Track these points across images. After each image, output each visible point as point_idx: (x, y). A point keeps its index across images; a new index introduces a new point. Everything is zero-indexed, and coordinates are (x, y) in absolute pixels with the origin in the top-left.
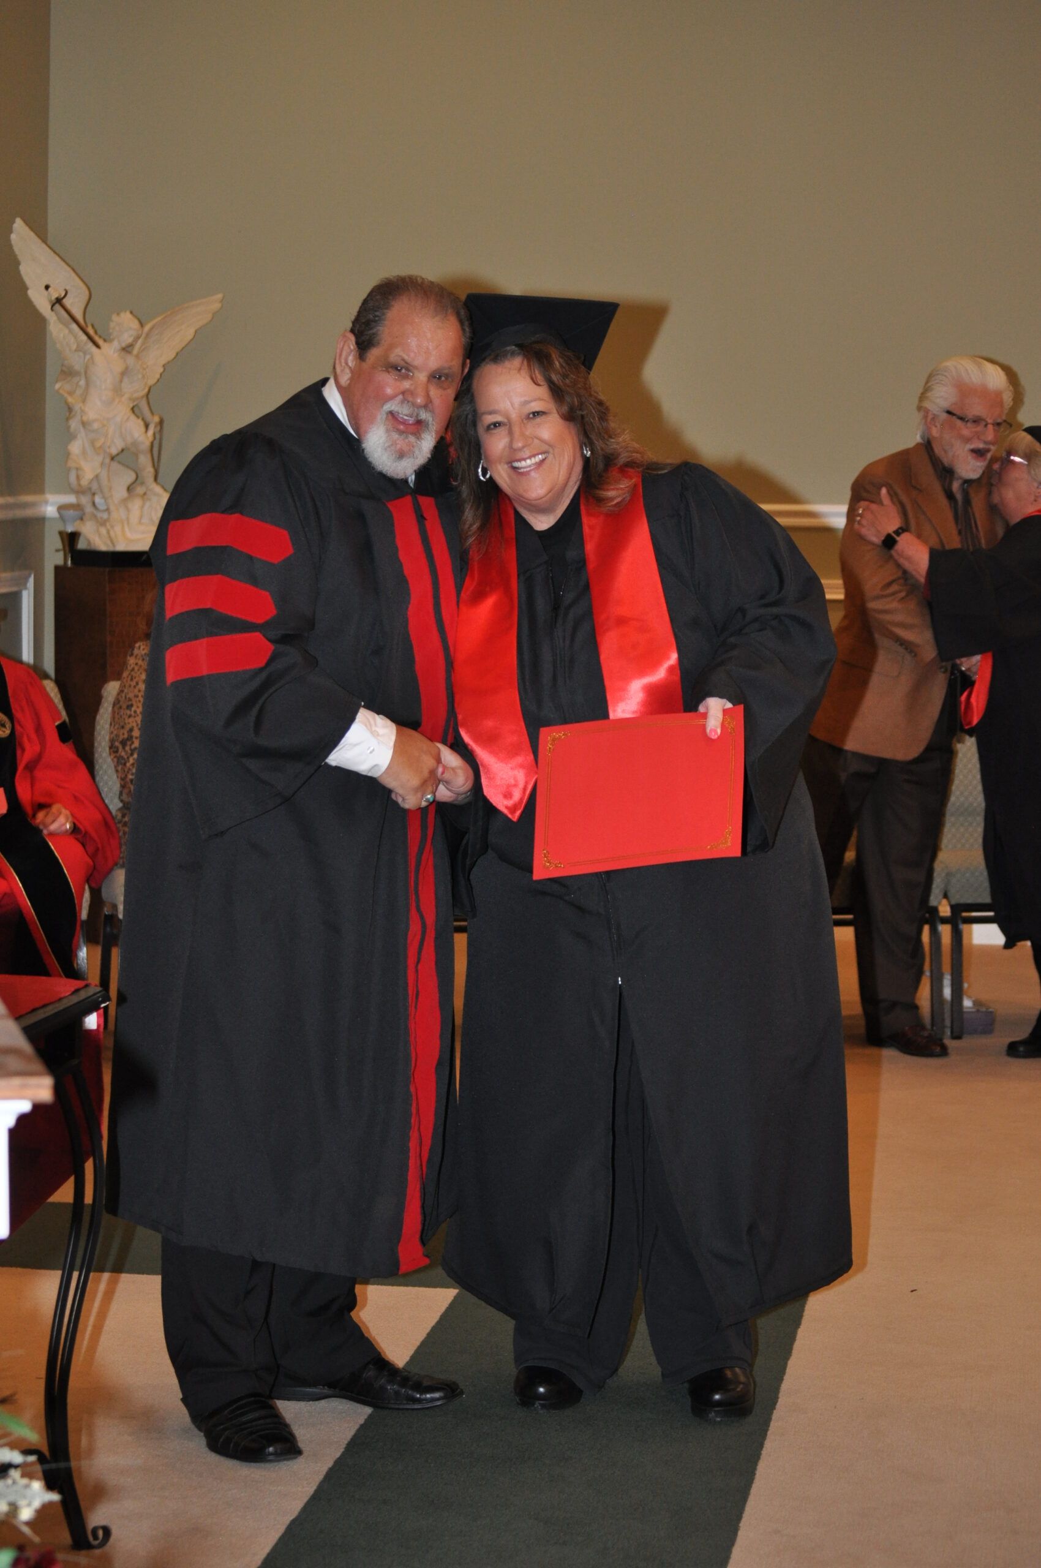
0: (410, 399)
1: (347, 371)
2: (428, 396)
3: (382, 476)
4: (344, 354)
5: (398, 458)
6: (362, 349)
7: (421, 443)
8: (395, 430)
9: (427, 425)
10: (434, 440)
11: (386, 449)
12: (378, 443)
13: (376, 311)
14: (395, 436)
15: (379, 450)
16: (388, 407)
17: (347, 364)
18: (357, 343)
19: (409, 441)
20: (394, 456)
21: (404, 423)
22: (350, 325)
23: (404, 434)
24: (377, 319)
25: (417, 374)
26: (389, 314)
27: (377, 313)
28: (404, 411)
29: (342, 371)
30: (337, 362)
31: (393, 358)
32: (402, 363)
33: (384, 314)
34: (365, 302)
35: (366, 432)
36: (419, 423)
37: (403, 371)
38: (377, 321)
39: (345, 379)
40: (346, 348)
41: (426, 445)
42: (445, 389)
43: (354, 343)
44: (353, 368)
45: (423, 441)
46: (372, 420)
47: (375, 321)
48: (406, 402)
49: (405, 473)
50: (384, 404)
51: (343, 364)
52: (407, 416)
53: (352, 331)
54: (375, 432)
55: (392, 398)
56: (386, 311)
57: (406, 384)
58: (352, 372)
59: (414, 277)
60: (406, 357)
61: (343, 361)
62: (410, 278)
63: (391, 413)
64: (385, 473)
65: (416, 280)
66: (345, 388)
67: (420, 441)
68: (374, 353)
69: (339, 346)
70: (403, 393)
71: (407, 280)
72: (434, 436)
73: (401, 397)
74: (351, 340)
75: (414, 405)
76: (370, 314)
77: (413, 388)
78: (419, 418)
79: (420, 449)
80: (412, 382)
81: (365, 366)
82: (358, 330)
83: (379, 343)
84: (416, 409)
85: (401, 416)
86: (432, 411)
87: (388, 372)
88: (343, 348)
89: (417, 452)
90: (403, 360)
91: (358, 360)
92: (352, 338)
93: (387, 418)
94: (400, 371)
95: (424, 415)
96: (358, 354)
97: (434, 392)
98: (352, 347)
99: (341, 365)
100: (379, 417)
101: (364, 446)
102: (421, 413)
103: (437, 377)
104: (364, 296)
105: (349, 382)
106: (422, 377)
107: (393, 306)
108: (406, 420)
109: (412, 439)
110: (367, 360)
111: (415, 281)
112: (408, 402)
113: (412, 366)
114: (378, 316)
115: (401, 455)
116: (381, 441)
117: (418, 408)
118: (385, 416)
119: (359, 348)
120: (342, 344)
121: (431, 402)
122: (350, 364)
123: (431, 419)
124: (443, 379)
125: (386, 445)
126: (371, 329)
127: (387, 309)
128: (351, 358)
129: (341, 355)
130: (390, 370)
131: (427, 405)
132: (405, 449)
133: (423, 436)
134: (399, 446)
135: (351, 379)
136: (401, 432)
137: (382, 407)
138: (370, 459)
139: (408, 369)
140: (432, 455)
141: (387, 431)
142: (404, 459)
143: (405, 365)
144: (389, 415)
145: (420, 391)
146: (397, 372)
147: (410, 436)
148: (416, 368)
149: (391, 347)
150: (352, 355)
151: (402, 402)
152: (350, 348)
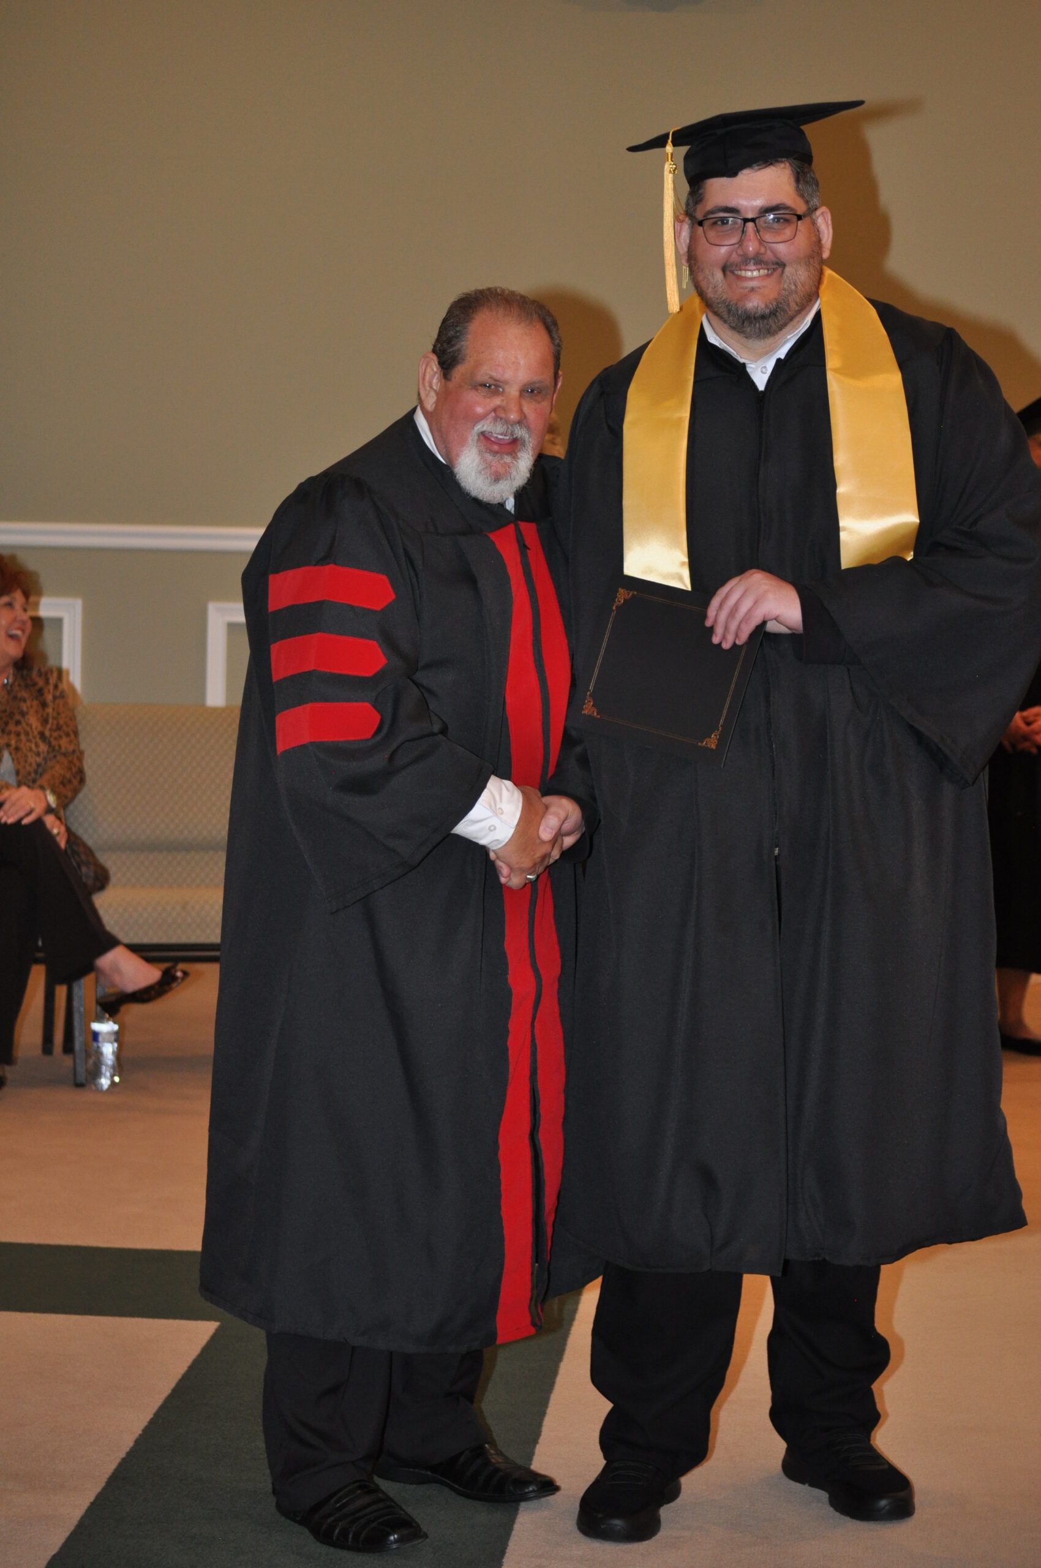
0: (503, 415)
1: (433, 394)
2: (521, 411)
3: (476, 501)
4: (427, 378)
5: (495, 481)
6: (446, 369)
7: (518, 462)
8: (488, 451)
9: (523, 444)
10: (531, 459)
11: (480, 472)
12: (471, 466)
13: (457, 326)
14: (489, 457)
15: (473, 474)
16: (479, 428)
17: (431, 387)
18: (439, 363)
19: (505, 463)
20: (489, 478)
21: (498, 443)
22: (432, 347)
23: (498, 455)
24: (458, 334)
25: (507, 389)
26: (470, 327)
27: (458, 329)
28: (497, 430)
29: (427, 396)
30: (421, 386)
31: (482, 376)
32: (492, 382)
33: (465, 328)
34: (444, 321)
35: (458, 455)
36: (515, 442)
37: (493, 387)
38: (459, 336)
39: (430, 402)
40: (429, 370)
41: (523, 466)
42: (539, 402)
43: (437, 363)
44: (438, 390)
45: (519, 461)
46: (463, 442)
47: (457, 337)
48: (499, 419)
49: (501, 496)
50: (475, 425)
51: (428, 388)
52: (502, 434)
53: (434, 351)
54: (467, 455)
55: (482, 417)
56: (466, 324)
57: (497, 401)
58: (437, 394)
59: (493, 289)
60: (494, 374)
61: (427, 384)
62: (489, 289)
63: (483, 433)
64: (481, 498)
65: (496, 290)
66: (431, 413)
67: (516, 461)
68: (459, 372)
69: (420, 369)
70: (495, 410)
71: (487, 293)
72: (530, 454)
73: (493, 414)
74: (432, 359)
75: (507, 421)
76: (450, 331)
77: (504, 404)
78: (514, 437)
79: (517, 468)
80: (503, 398)
81: (451, 385)
82: (440, 350)
83: (463, 360)
84: (510, 426)
85: (495, 435)
86: (528, 428)
87: (477, 390)
88: (425, 370)
89: (514, 473)
90: (491, 377)
91: (443, 381)
92: (435, 358)
93: (478, 440)
94: (489, 387)
95: (520, 432)
96: (442, 374)
97: (529, 408)
98: (435, 369)
99: (426, 390)
100: (470, 438)
101: (456, 470)
102: (516, 431)
103: (530, 391)
104: (443, 315)
105: (434, 405)
106: (513, 391)
107: (473, 318)
108: (501, 439)
109: (508, 459)
110: (453, 379)
111: (494, 292)
112: (501, 419)
113: (502, 382)
114: (457, 332)
115: (497, 478)
116: (474, 464)
117: (512, 425)
118: (476, 438)
119: (442, 368)
120: (424, 367)
121: (525, 417)
122: (435, 388)
123: (528, 436)
124: (536, 392)
125: (480, 469)
126: (454, 345)
127: (467, 322)
128: (435, 381)
129: (424, 379)
130: (480, 388)
131: (522, 421)
132: (501, 470)
133: (520, 455)
134: (493, 469)
135: (437, 402)
136: (495, 453)
137: (473, 429)
138: (463, 484)
139: (497, 386)
140: (531, 474)
141: (480, 452)
142: (501, 482)
143: (494, 383)
144: (482, 438)
145: (513, 407)
146: (487, 389)
147: (506, 456)
148: (506, 383)
149: (478, 364)
150: (436, 378)
151: (496, 419)
152: (433, 370)
